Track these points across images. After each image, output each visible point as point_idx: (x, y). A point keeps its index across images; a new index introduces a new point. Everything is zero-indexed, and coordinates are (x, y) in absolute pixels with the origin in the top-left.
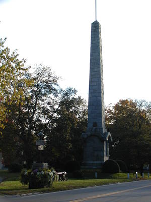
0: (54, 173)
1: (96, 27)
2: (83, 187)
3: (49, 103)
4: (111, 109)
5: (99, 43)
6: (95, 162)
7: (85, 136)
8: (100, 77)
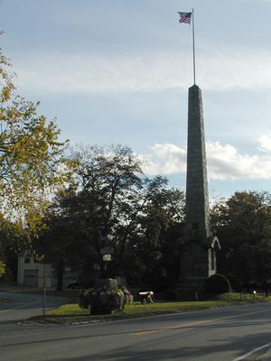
0: (125, 293)
1: (194, 93)
2: (170, 312)
3: (130, 198)
4: (224, 205)
5: (199, 114)
6: (196, 278)
7: (182, 242)
8: (201, 161)
